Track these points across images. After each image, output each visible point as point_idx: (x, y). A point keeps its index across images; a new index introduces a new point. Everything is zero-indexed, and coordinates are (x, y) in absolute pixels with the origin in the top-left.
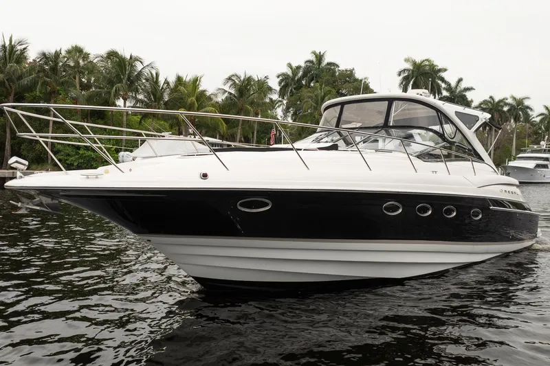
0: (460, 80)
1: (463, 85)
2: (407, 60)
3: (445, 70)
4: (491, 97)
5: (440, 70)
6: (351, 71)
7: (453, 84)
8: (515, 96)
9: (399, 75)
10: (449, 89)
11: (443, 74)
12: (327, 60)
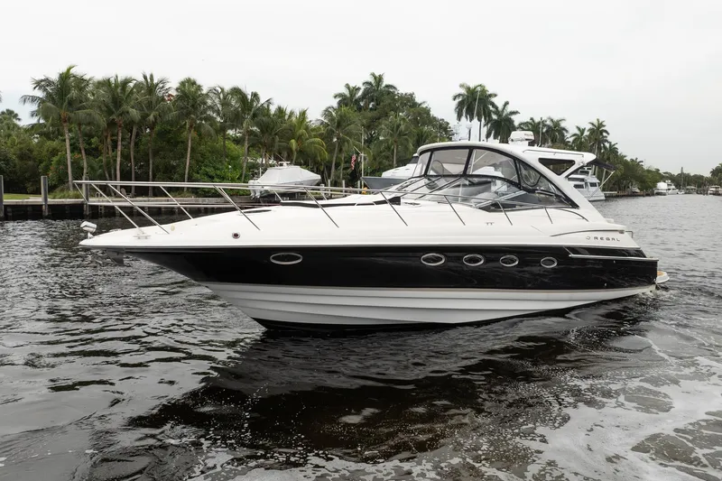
0: (507, 103)
1: (509, 109)
2: (462, 86)
3: (496, 95)
4: (532, 119)
5: (490, 96)
6: (411, 95)
7: (500, 107)
8: (552, 117)
9: (454, 99)
10: (497, 112)
11: (494, 100)
12: (386, 82)
